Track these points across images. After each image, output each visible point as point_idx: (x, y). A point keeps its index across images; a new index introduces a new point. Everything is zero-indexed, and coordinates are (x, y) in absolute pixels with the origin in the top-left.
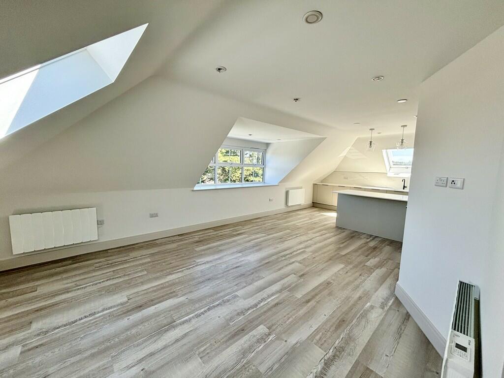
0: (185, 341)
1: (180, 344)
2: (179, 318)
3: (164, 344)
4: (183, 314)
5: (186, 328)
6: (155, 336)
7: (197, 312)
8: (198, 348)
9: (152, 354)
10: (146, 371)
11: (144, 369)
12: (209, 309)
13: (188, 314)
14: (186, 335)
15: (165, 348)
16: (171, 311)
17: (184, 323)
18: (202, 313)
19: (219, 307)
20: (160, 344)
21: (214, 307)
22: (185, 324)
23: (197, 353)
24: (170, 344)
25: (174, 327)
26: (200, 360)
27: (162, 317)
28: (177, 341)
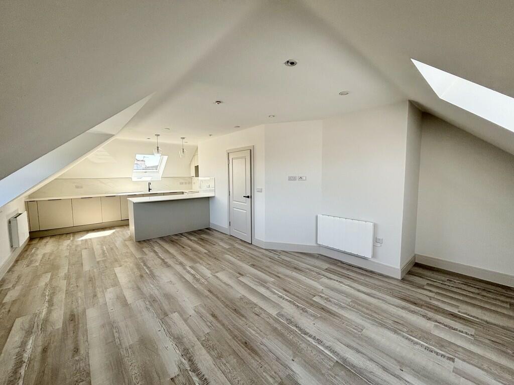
0: (355, 345)
1: (360, 348)
2: (330, 359)
3: (368, 362)
4: (323, 357)
5: (340, 348)
6: (366, 375)
7: (314, 343)
8: (356, 333)
9: (385, 369)
10: (400, 366)
11: (401, 370)
12: (306, 334)
13: (321, 352)
14: (348, 346)
15: (371, 360)
16: (323, 372)
17: (334, 352)
18: (314, 338)
19: (300, 325)
20: (371, 366)
21: (300, 330)
22: (336, 350)
23: (359, 333)
24: (365, 357)
25: (345, 360)
26: (364, 330)
27: (336, 379)
28: (358, 351)
